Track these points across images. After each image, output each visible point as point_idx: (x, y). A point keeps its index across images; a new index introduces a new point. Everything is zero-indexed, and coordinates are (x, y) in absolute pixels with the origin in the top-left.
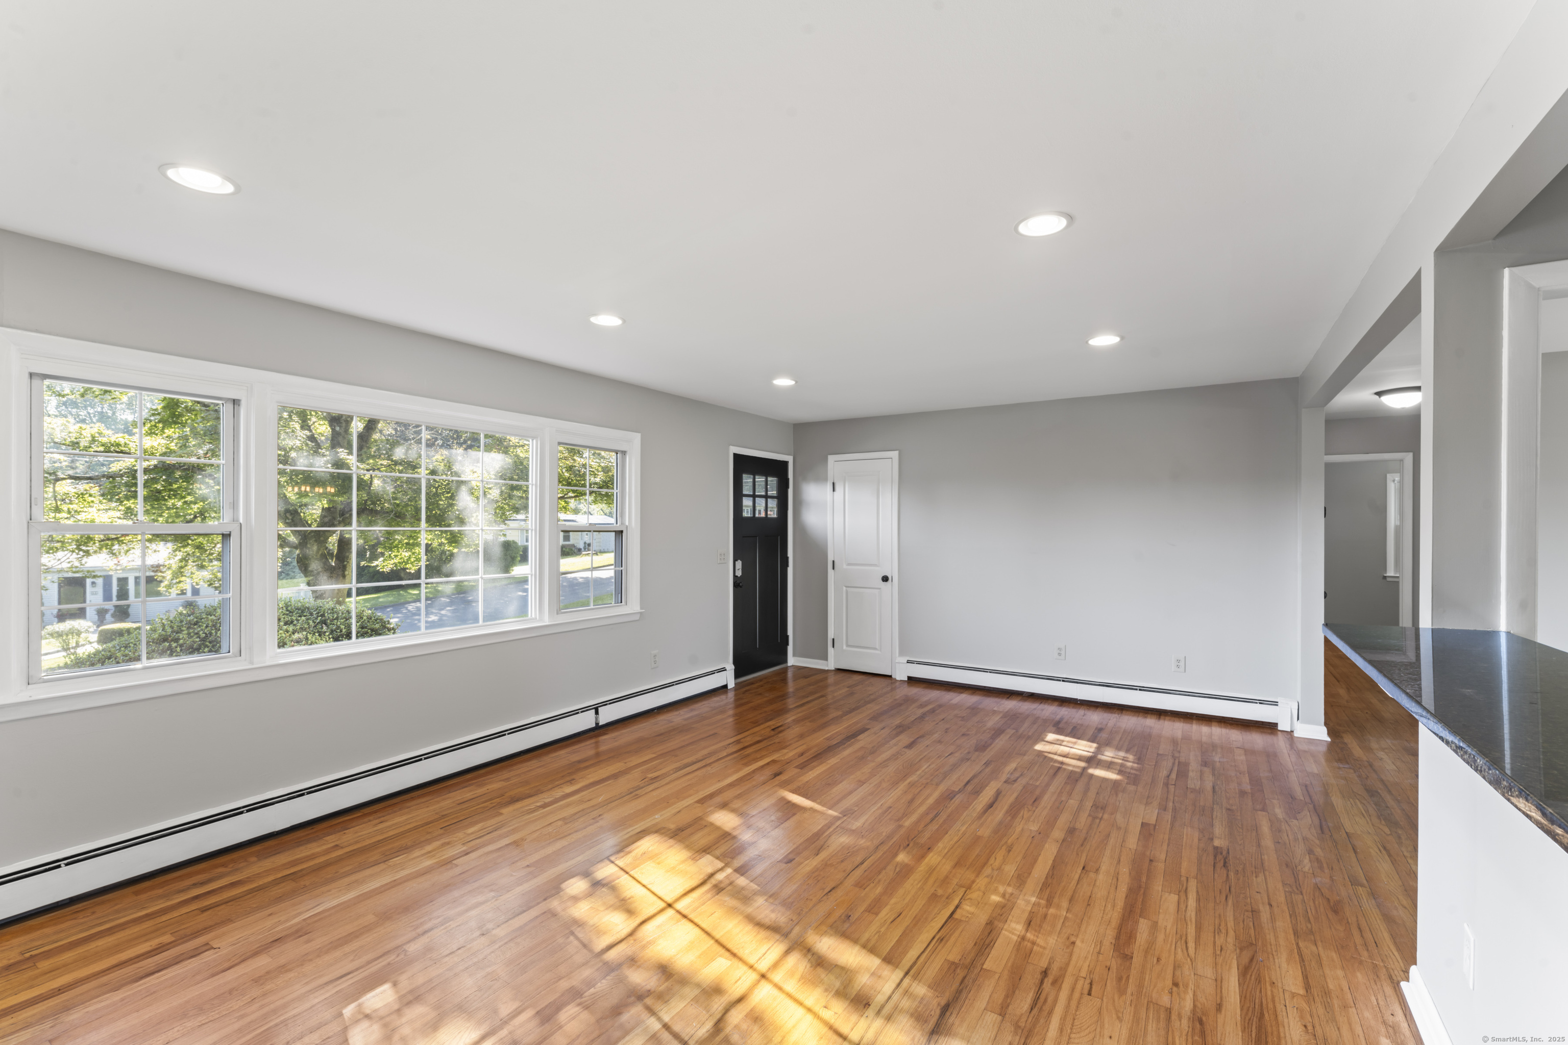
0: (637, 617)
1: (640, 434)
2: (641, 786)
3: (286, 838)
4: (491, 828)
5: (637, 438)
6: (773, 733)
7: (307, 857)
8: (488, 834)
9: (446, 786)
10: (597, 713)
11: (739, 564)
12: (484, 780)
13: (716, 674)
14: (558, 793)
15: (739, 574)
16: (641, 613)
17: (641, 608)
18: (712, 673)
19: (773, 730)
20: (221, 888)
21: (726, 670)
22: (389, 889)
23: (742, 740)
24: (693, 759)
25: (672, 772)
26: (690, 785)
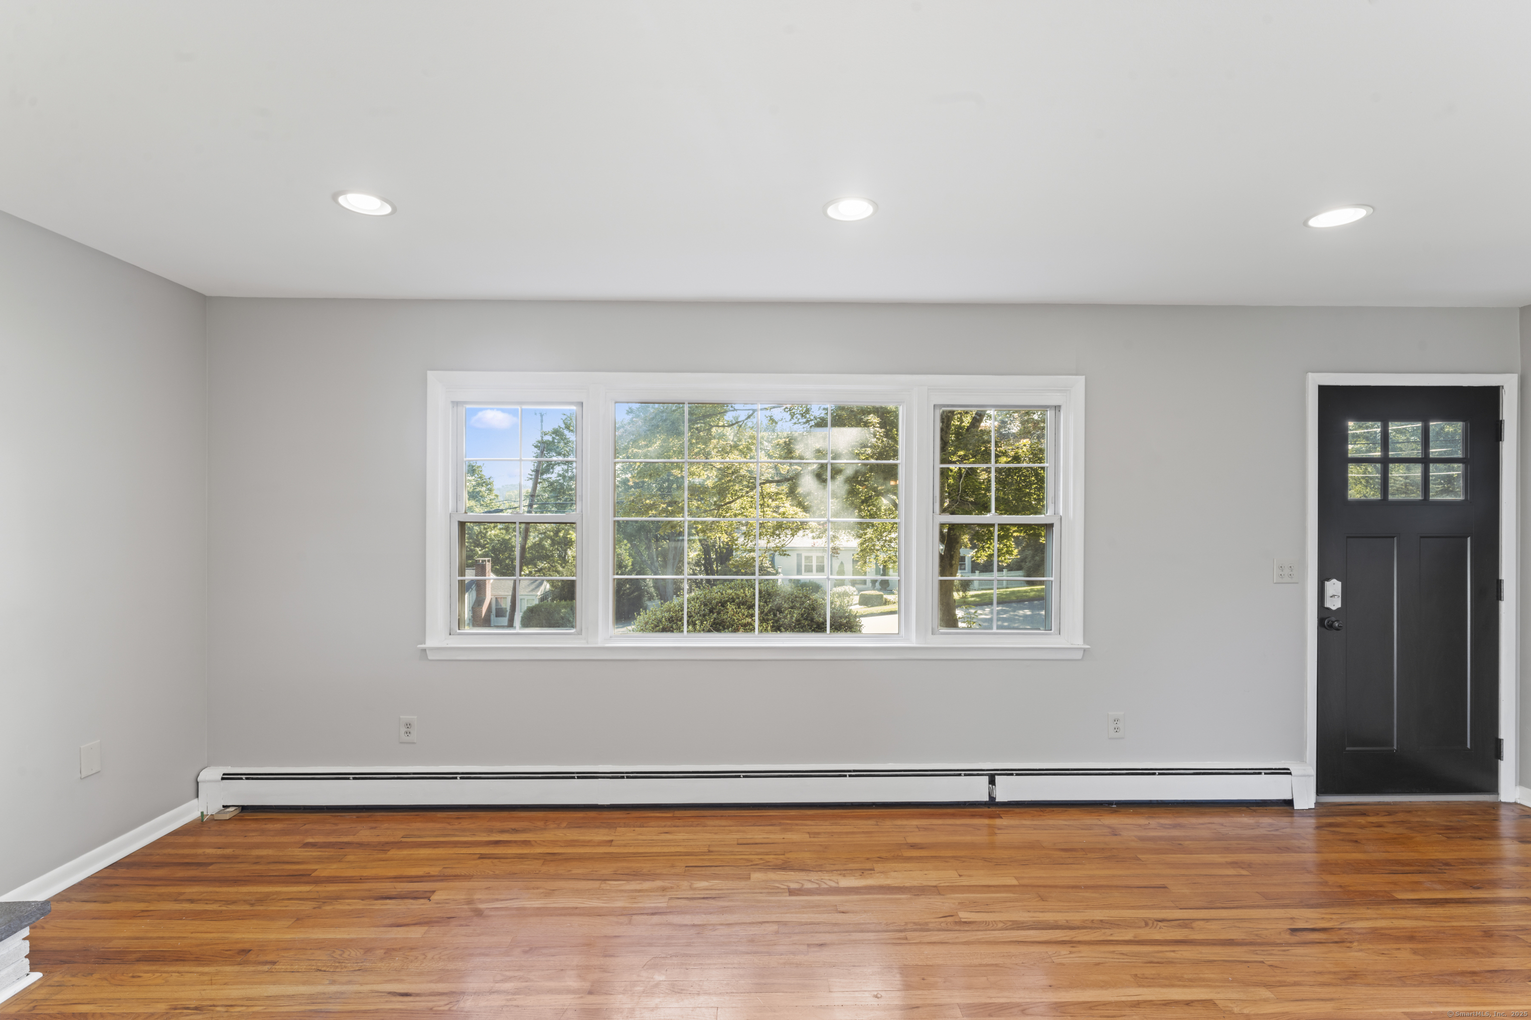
0: (1079, 655)
1: (1081, 379)
2: (931, 926)
3: (606, 814)
4: (717, 892)
5: (1079, 383)
6: (1287, 937)
7: (584, 841)
8: (704, 898)
9: (761, 816)
10: (992, 782)
11: (1334, 587)
12: (797, 825)
13: (1263, 776)
14: (829, 880)
15: (1334, 603)
16: (1085, 650)
17: (1085, 642)
18: (1256, 772)
19: (1294, 931)
20: (515, 842)
21: (1290, 774)
22: (565, 915)
23: (1195, 924)
24: (1061, 917)
25: (1000, 925)
26: (996, 965)
